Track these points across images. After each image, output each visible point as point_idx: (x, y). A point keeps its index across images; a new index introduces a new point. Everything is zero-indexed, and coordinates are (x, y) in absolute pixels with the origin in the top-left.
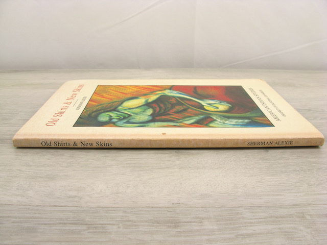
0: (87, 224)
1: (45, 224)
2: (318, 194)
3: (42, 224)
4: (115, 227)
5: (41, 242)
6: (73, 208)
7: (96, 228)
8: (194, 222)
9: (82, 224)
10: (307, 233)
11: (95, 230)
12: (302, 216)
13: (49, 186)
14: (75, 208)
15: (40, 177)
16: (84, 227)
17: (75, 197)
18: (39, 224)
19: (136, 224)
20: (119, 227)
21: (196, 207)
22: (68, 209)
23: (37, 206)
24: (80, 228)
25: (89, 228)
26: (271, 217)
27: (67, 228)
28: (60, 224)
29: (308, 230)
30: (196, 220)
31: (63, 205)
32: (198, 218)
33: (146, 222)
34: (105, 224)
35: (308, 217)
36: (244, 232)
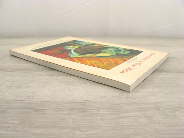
0: (34, 109)
1: (12, 109)
2: (169, 98)
3: (10, 109)
4: (49, 111)
5: (7, 117)
6: (28, 102)
7: (39, 111)
8: (95, 110)
9: (32, 109)
10: (160, 117)
11: (38, 112)
12: (158, 109)
13: (17, 91)
14: (30, 102)
15: (13, 87)
16: (33, 111)
17: (31, 96)
18: (8, 109)
19: (62, 110)
20: (52, 111)
21: (97, 103)
22: (26, 102)
23: (9, 100)
24: (30, 111)
25: (35, 111)
26: (140, 108)
27: (23, 111)
28: (20, 109)
29: (161, 116)
30: (96, 109)
31: (23, 100)
32: (97, 108)
33: (68, 109)
34: (44, 110)
35: (161, 109)
36: (123, 115)
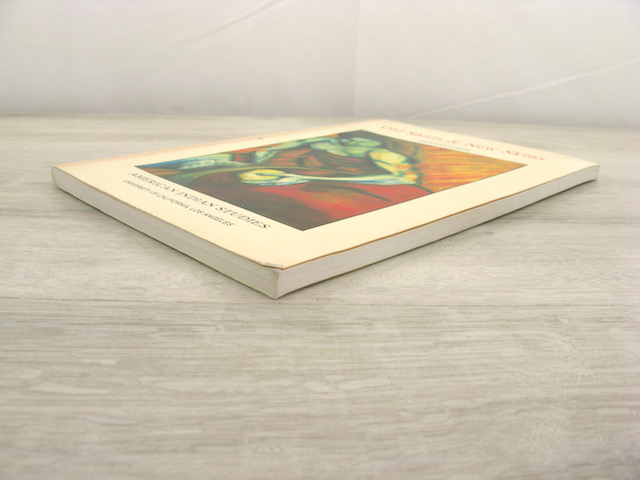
0: (157, 325)
1: (80, 324)
2: (584, 292)
3: (73, 324)
4: (209, 329)
5: (72, 347)
6: (131, 304)
7: (174, 330)
8: (358, 324)
9: (147, 325)
10: (564, 341)
11: (173, 333)
12: (555, 320)
13: (85, 274)
14: (136, 303)
15: (68, 261)
16: (154, 329)
17: (135, 288)
18: (68, 324)
19: (250, 325)
20: (218, 329)
21: (359, 305)
22: (122, 304)
23: (64, 300)
24: (144, 330)
25: (162, 330)
26: (499, 320)
27: (120, 329)
28: (108, 323)
29: (565, 339)
30: (361, 322)
31: (113, 298)
32: (365, 318)
33: (268, 322)
34: (192, 325)
35: (566, 322)
36: (450, 339)
